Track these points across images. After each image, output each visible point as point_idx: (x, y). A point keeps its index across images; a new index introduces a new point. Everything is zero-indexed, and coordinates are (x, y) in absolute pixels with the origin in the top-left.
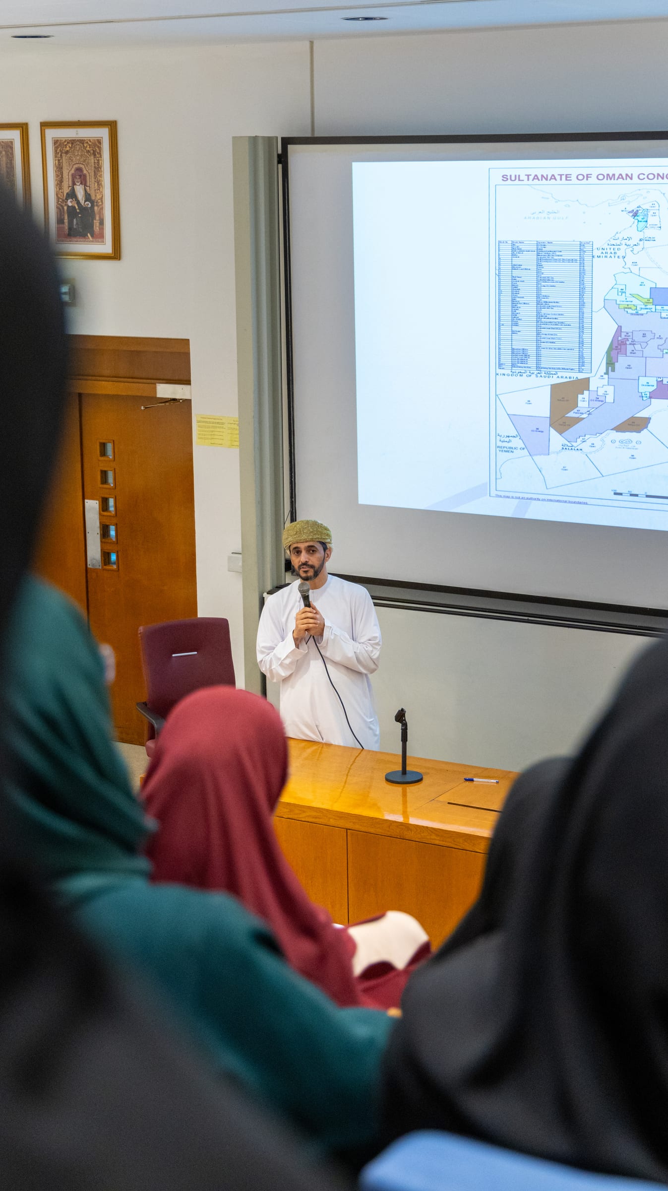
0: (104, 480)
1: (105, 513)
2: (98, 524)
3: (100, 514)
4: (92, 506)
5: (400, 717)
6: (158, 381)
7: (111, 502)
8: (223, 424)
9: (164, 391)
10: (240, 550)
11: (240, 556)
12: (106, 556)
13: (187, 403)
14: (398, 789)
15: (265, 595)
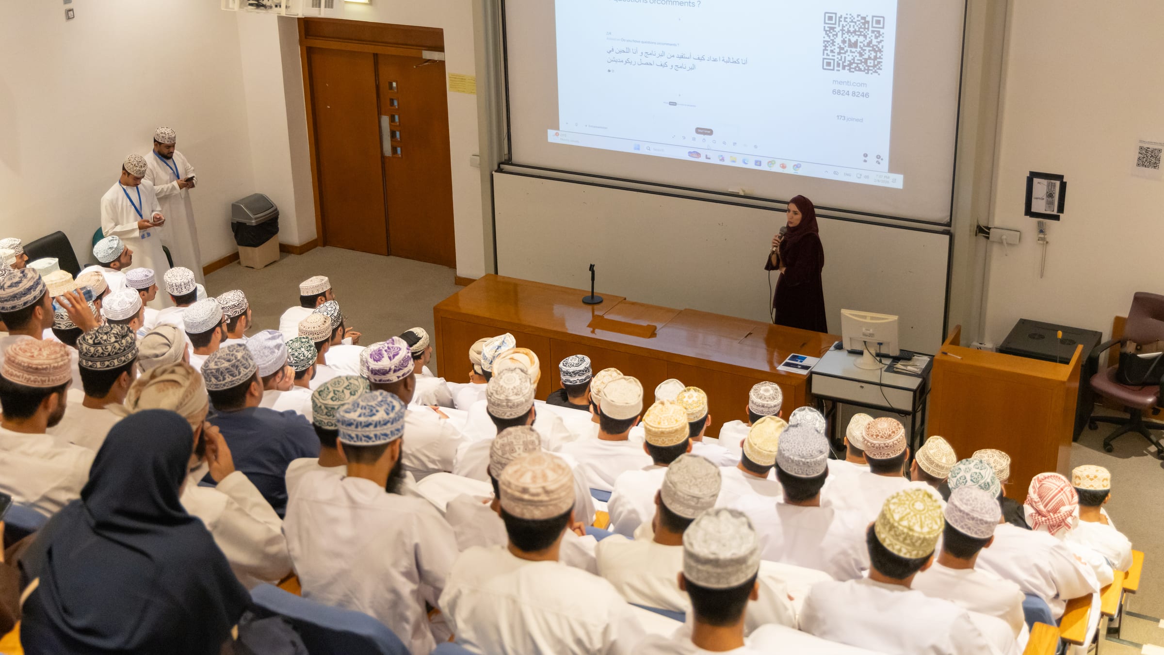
0: (392, 104)
1: (393, 124)
2: (389, 130)
3: (390, 124)
4: (385, 121)
5: (592, 268)
6: (423, 48)
7: (397, 117)
8: (465, 79)
9: (427, 55)
10: (478, 153)
11: (478, 158)
12: (394, 150)
13: (442, 63)
14: (590, 307)
15: (493, 172)
